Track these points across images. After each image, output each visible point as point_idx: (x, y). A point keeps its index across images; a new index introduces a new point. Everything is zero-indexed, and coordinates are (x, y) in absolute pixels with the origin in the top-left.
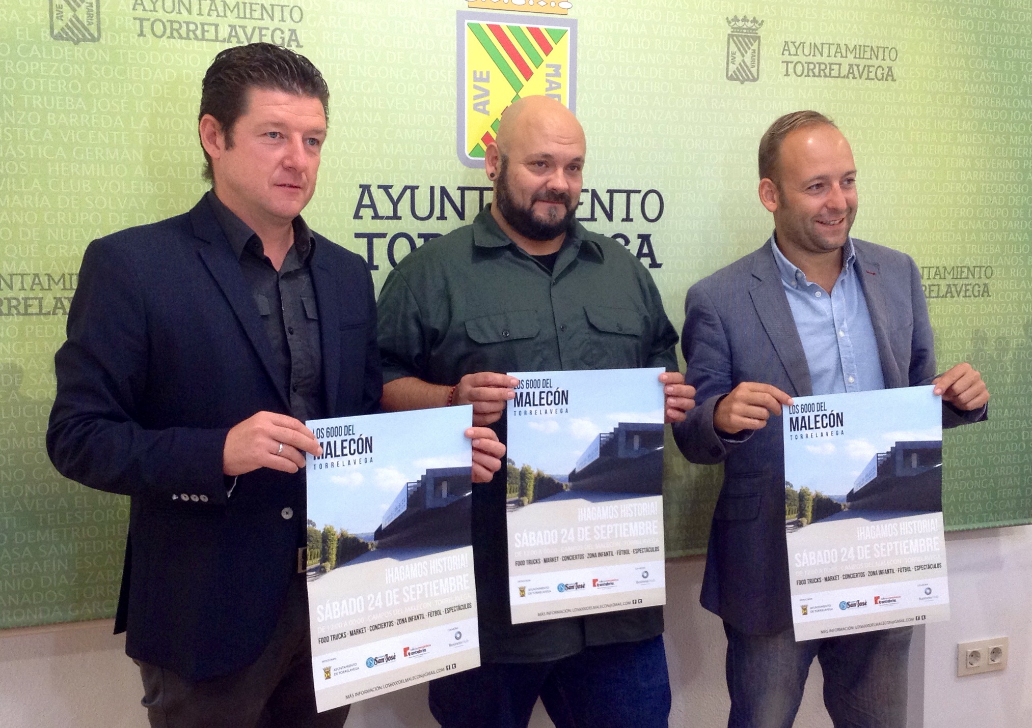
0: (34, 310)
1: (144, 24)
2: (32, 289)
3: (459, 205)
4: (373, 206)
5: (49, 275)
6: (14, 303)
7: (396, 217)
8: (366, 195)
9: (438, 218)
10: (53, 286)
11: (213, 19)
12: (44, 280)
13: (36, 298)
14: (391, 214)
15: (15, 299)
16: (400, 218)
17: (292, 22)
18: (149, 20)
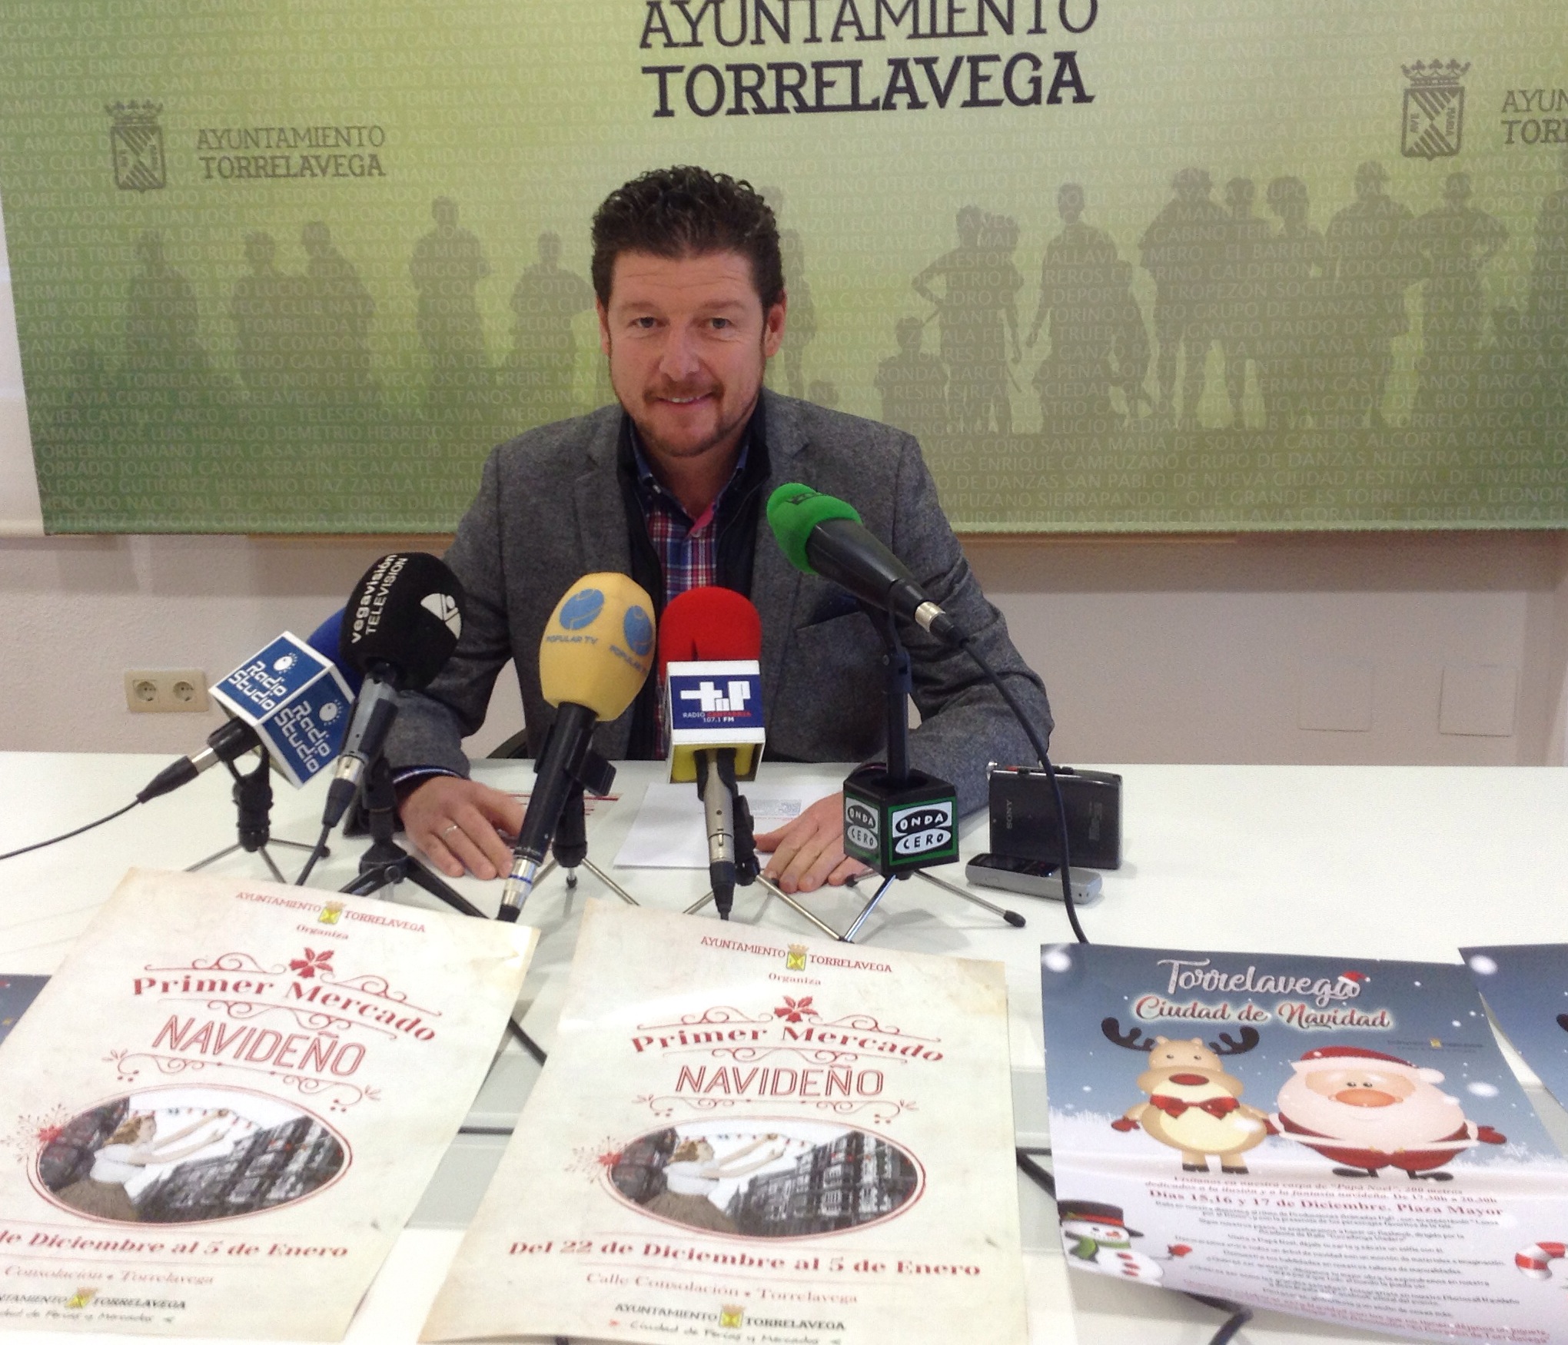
0: (281, 171)
2: (278, 146)
3: (781, 22)
4: (665, 29)
5: (294, 129)
6: (261, 162)
7: (695, 43)
8: (656, 14)
9: (753, 43)
10: (299, 143)
12: (290, 136)
13: (282, 157)
14: (689, 39)
15: (262, 157)
16: (700, 44)
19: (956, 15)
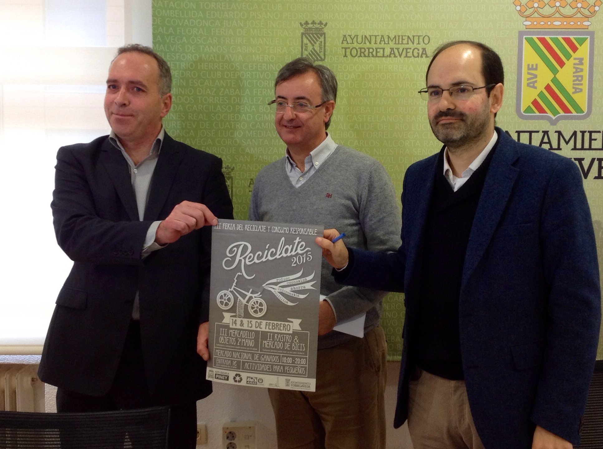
1: (347, 50)
11: (382, 45)
17: (424, 44)
18: (349, 48)
19: (592, 141)
